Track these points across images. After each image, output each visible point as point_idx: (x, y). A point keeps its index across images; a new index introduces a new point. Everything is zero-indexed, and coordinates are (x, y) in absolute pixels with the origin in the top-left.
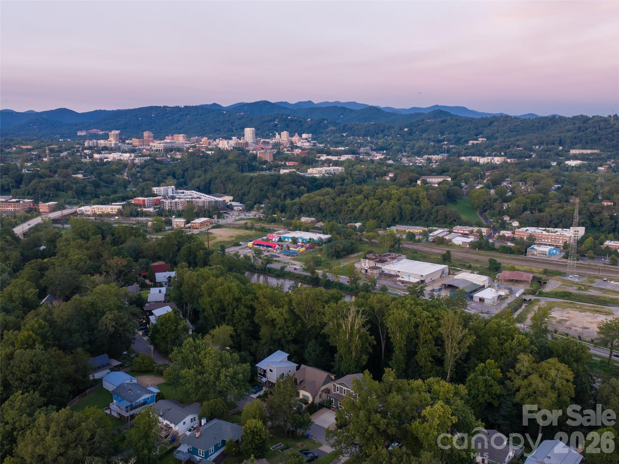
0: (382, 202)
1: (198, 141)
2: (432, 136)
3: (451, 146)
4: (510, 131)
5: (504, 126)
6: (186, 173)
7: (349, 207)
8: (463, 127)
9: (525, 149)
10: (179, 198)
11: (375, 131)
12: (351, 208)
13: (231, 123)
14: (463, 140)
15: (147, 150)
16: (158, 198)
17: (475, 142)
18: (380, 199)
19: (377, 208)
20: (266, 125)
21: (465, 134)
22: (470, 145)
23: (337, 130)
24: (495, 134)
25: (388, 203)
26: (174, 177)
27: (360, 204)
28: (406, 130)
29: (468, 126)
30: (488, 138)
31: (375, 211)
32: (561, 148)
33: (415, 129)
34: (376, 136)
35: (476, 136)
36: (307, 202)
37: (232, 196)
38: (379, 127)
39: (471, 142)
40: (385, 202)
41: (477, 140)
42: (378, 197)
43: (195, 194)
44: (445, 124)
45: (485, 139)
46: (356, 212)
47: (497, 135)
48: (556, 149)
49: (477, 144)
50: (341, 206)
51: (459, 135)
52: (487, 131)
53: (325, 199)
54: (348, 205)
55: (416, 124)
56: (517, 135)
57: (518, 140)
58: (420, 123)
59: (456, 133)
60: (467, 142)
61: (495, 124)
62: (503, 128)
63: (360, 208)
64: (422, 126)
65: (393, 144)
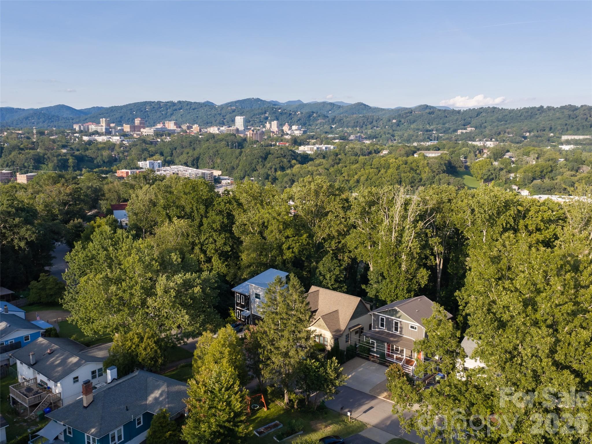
0: (380, 171)
1: (189, 128)
2: (421, 127)
3: (440, 135)
4: (498, 121)
5: (492, 116)
6: (174, 152)
7: (344, 177)
8: (451, 118)
9: (516, 135)
10: (165, 171)
11: (364, 123)
12: (346, 178)
13: (223, 116)
14: (451, 130)
15: (137, 135)
16: (142, 170)
17: (464, 131)
18: (377, 168)
19: (375, 178)
20: (257, 118)
21: (454, 124)
22: (459, 133)
23: (326, 122)
24: (483, 123)
25: (386, 172)
26: (162, 154)
27: (356, 174)
28: (394, 121)
29: (456, 118)
30: (476, 128)
31: (372, 181)
32: (552, 134)
33: (403, 121)
34: (364, 127)
35: (464, 126)
36: (299, 172)
37: (220, 170)
38: (368, 119)
39: (459, 132)
40: (383, 171)
41: (465, 129)
42: (376, 166)
43: (182, 168)
44: (433, 116)
45: (473, 129)
46: (351, 182)
47: (485, 124)
48: (547, 135)
49: (466, 133)
50: (336, 177)
51: (447, 125)
52: (474, 121)
53: (318, 170)
54: (344, 175)
55: (404, 116)
56: (506, 124)
57: (508, 128)
58: (408, 114)
59: (444, 124)
60: (456, 131)
61: (484, 114)
62: (491, 118)
63: (356, 177)
64: (411, 117)
65: (382, 133)
